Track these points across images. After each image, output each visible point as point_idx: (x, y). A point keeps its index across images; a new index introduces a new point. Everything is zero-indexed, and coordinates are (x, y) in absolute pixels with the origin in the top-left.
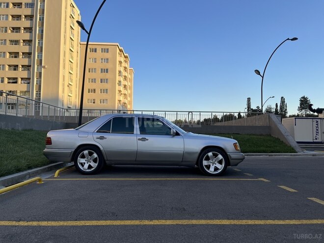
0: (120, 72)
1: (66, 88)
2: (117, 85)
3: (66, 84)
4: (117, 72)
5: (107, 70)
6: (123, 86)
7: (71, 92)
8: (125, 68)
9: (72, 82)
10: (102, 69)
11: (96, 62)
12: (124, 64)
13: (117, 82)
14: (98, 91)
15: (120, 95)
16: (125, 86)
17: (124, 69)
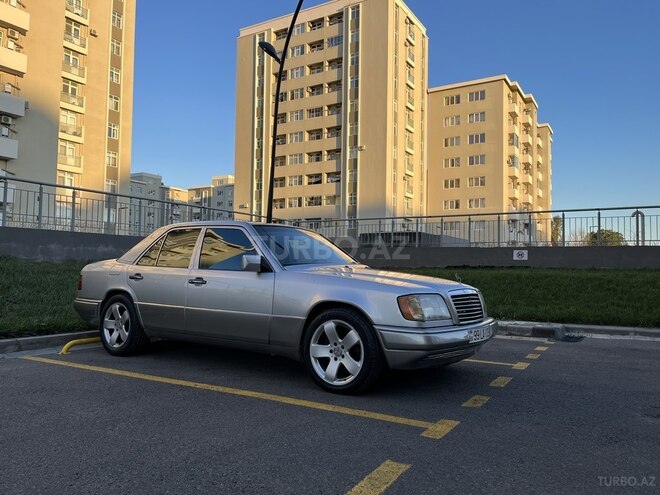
0: (512, 136)
1: (401, 183)
2: (505, 165)
3: (400, 175)
4: (506, 138)
5: (483, 136)
6: (523, 166)
7: (410, 189)
8: (527, 125)
9: (411, 170)
10: (471, 137)
11: (458, 123)
12: (521, 118)
13: (506, 158)
14: (465, 182)
15: (515, 187)
16: (527, 166)
17: (523, 127)
